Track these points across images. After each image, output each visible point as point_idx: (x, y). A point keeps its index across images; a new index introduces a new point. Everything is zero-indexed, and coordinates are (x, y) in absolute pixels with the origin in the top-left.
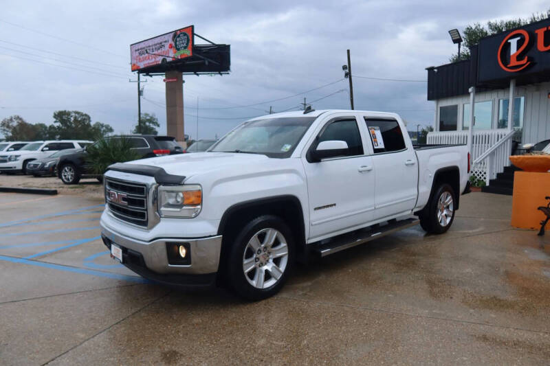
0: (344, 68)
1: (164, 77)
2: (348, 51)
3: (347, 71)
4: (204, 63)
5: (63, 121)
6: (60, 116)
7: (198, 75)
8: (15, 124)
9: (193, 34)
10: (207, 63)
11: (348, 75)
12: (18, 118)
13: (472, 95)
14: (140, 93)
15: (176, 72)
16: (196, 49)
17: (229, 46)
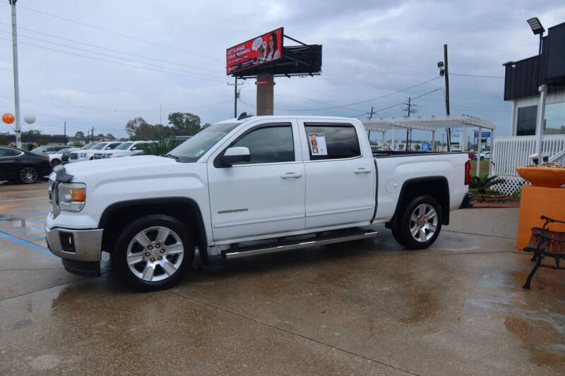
0: (440, 65)
1: (255, 80)
2: (446, 46)
3: (443, 68)
4: (294, 65)
5: (176, 123)
6: (175, 117)
7: (289, 77)
8: (138, 125)
9: (283, 36)
10: (297, 64)
11: (444, 73)
12: (141, 119)
13: (542, 94)
14: (237, 95)
15: (268, 74)
16: (286, 51)
17: (321, 46)
